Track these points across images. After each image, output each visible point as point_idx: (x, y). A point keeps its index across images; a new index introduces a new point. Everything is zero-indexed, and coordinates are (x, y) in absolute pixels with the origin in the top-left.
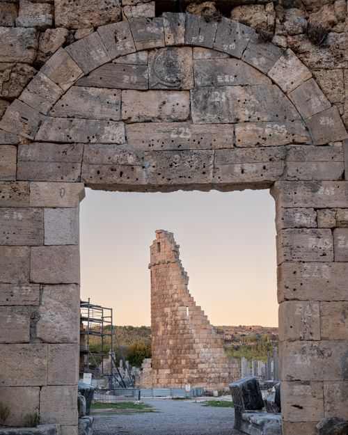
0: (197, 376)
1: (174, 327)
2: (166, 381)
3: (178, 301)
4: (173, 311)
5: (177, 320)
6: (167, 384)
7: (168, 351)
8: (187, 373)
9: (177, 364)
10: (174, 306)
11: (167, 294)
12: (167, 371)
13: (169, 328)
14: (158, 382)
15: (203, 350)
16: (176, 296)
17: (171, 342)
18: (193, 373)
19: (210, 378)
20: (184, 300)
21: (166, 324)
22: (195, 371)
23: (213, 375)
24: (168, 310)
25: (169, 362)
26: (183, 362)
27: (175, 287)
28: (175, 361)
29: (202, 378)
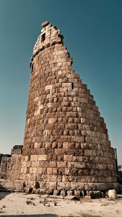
0: (84, 166)
1: (55, 104)
2: (40, 170)
3: (63, 78)
5: (60, 96)
6: (41, 175)
7: (46, 131)
8: (69, 161)
9: (56, 147)
10: (57, 82)
12: (43, 157)
13: (49, 105)
14: (28, 172)
16: (60, 73)
17: (51, 121)
18: (77, 161)
19: (98, 170)
20: (69, 76)
21: (45, 102)
24: (49, 87)
25: (47, 145)
26: (66, 145)
27: (59, 64)
28: (54, 144)
29: (89, 170)
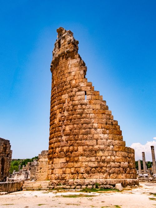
0: (96, 165)
1: (71, 112)
2: (61, 171)
3: (76, 87)
4: (70, 97)
7: (64, 138)
8: (84, 163)
9: (73, 151)
10: (72, 91)
11: (65, 82)
12: (63, 160)
13: (66, 114)
14: (52, 173)
15: (102, 135)
16: (74, 82)
17: (68, 128)
18: (91, 161)
19: (110, 168)
20: (82, 85)
21: (62, 110)
22: (93, 159)
23: (112, 164)
24: (65, 97)
26: (81, 149)
27: (73, 74)
28: (71, 149)
